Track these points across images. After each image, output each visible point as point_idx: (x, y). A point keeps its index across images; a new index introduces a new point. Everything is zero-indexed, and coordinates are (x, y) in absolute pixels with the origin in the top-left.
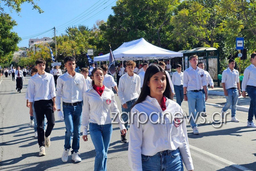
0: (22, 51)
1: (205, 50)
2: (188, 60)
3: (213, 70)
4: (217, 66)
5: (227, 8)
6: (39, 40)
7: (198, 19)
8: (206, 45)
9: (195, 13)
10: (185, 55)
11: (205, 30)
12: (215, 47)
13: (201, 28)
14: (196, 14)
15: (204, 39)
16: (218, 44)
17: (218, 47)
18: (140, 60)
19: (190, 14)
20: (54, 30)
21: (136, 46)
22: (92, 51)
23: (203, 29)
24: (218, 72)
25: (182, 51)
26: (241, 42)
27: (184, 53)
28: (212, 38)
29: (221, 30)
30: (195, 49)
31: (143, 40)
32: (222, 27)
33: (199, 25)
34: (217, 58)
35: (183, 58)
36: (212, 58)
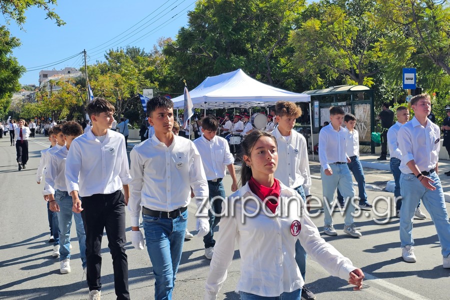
0: (28, 93)
1: (349, 90)
2: (320, 107)
3: (363, 124)
4: (369, 118)
5: (386, 16)
6: (57, 73)
7: (336, 36)
8: (350, 81)
9: (331, 26)
10: (313, 98)
11: (349, 54)
12: (366, 86)
13: (342, 51)
14: (333, 28)
15: (347, 70)
16: (372, 79)
17: (372, 85)
18: (236, 108)
19: (322, 27)
20: (85, 56)
21: (229, 83)
22: (151, 91)
23: (345, 53)
24: (371, 127)
25: (309, 92)
27: (313, 95)
28: (360, 69)
29: (376, 56)
30: (331, 88)
31: (241, 72)
32: (377, 49)
33: (338, 47)
34: (369, 104)
35: (310, 104)
36: (362, 103)
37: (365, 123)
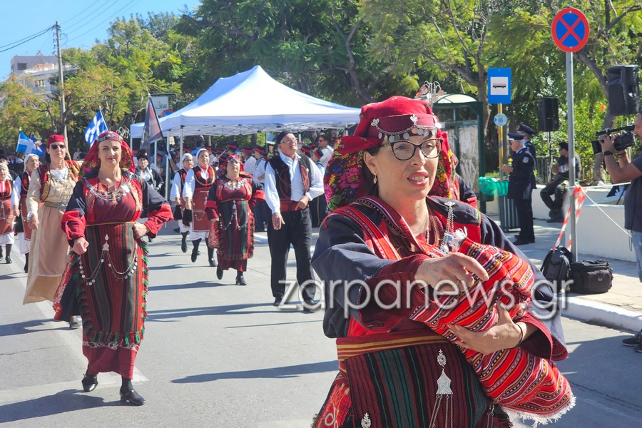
3: (470, 161)
4: (477, 152)
11: (459, 38)
15: (457, 66)
22: (164, 100)
24: (480, 167)
26: (504, 80)
31: (259, 71)
36: (468, 126)
37: (474, 159)
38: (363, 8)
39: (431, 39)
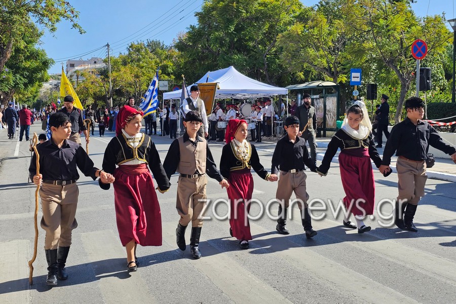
0: (55, 82)
3: (331, 113)
6: (84, 63)
11: (325, 55)
15: (325, 68)
16: (345, 75)
19: (304, 31)
20: (108, 49)
24: (337, 116)
27: (292, 89)
28: (335, 67)
31: (233, 69)
34: (336, 97)
35: (287, 96)
36: (331, 96)
37: (334, 112)
38: (279, 40)
39: (311, 55)
